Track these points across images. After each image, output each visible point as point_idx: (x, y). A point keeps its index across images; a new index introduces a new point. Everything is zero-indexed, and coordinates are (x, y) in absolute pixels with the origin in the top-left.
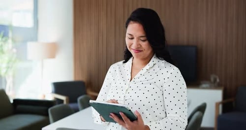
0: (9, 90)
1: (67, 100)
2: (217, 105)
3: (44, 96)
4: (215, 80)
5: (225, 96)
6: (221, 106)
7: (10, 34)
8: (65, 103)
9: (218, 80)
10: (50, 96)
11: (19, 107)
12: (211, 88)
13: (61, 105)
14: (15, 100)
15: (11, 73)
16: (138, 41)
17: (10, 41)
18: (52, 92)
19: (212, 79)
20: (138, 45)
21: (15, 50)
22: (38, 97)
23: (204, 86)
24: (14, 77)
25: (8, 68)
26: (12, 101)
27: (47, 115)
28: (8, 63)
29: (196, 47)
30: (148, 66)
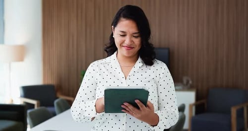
1: (38, 104)
2: (191, 106)
3: (12, 101)
4: (188, 82)
5: (198, 98)
6: (194, 108)
8: (36, 107)
9: (190, 82)
10: (18, 99)
16: (130, 38)
18: (21, 96)
19: (185, 81)
20: (132, 41)
22: (6, 101)
29: (169, 49)
30: (139, 63)
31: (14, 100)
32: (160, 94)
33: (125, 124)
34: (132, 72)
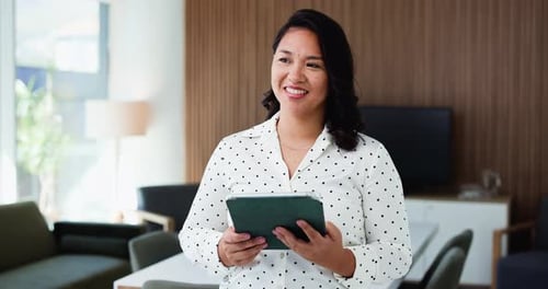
0: (46, 204)
1: (170, 224)
2: (497, 235)
3: (122, 217)
4: (492, 182)
5: (514, 217)
6: (504, 239)
7: (49, 83)
8: (166, 229)
9: (498, 182)
10: (134, 217)
11: (67, 239)
12: (482, 199)
13: (156, 233)
14: (58, 225)
15: (49, 167)
17: (49, 99)
18: (139, 209)
19: (486, 181)
21: (59, 118)
22: (109, 217)
23: (468, 194)
24: (56, 174)
25: (44, 155)
26: (51, 227)
27: (126, 256)
28: (44, 144)
29: (451, 110)
30: (324, 139)
31: (125, 215)
32: (368, 213)
33: (283, 273)
34: (305, 163)
